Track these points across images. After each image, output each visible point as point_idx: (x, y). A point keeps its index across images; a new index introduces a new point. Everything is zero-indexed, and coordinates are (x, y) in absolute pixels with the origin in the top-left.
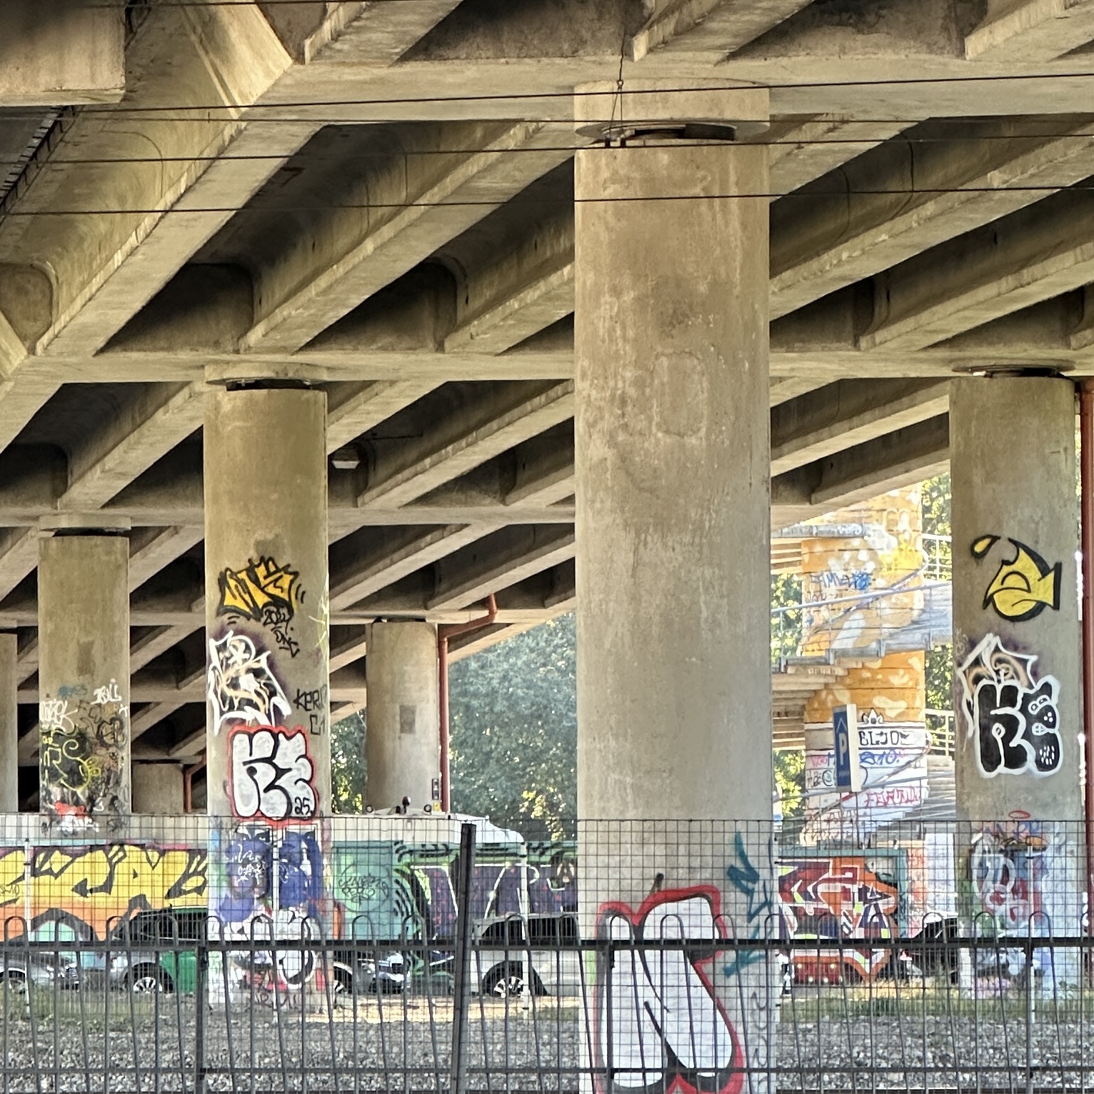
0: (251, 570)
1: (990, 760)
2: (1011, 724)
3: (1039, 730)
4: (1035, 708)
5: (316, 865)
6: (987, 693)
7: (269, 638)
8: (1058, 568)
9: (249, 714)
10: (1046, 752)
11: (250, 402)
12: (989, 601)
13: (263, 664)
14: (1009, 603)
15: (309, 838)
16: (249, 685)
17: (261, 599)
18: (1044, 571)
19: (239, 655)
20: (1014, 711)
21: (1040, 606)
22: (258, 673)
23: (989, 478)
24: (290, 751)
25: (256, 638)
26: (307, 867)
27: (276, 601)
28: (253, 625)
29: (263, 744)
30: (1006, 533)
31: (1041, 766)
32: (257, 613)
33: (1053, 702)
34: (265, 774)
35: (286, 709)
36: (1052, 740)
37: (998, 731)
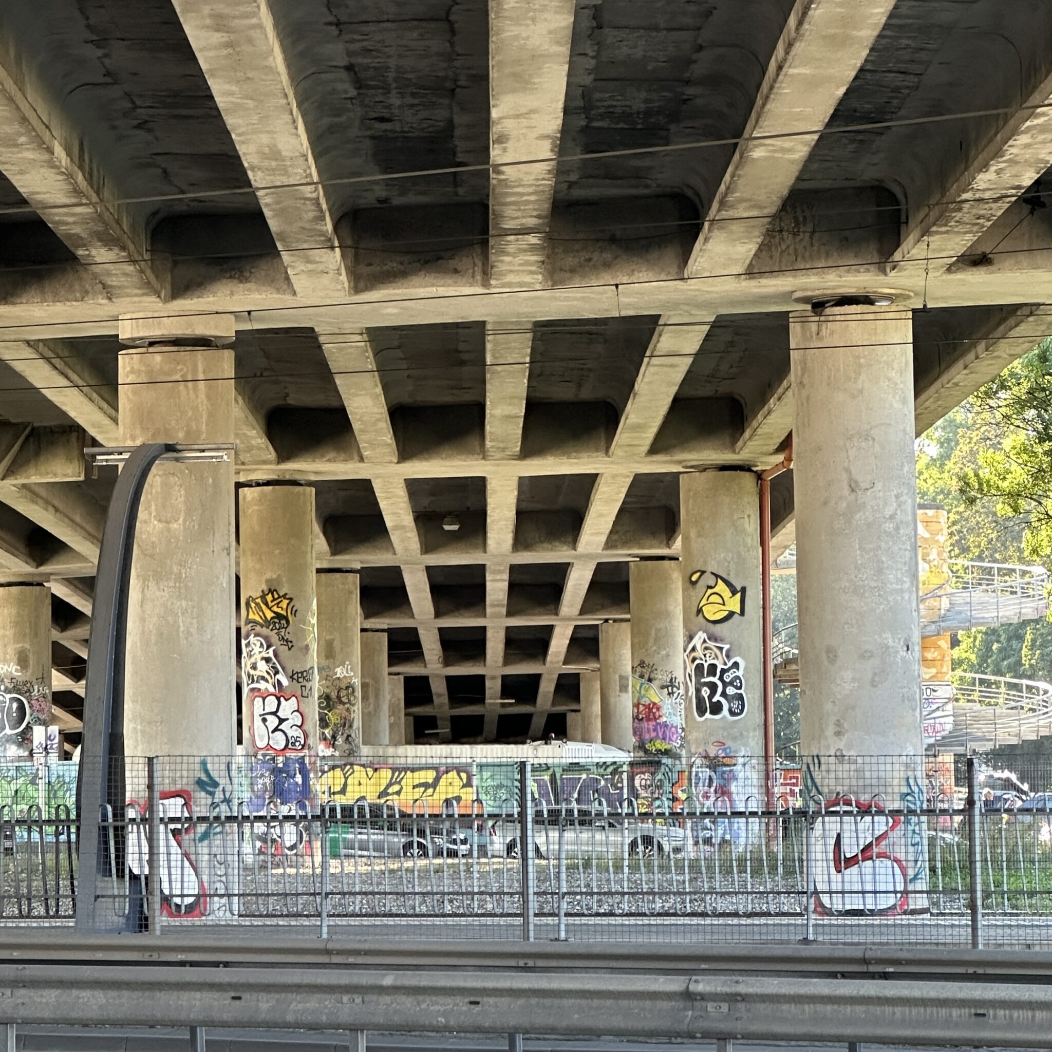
0: (263, 597)
1: (701, 711)
2: (713, 687)
3: (731, 691)
4: (728, 677)
5: (305, 778)
6: (700, 668)
7: (274, 638)
8: (743, 590)
9: (262, 685)
10: (735, 705)
11: (263, 494)
12: (700, 611)
13: (271, 655)
14: (713, 612)
15: (301, 761)
16: (263, 667)
17: (269, 615)
18: (734, 592)
19: (257, 649)
20: (715, 680)
21: (731, 614)
22: (268, 660)
23: (699, 535)
24: (288, 708)
25: (266, 638)
26: (299, 779)
27: (278, 616)
28: (265, 631)
29: (271, 704)
30: (709, 569)
31: (732, 713)
32: (267, 623)
33: (740, 673)
34: (273, 722)
35: (285, 682)
36: (740, 697)
37: (705, 692)
